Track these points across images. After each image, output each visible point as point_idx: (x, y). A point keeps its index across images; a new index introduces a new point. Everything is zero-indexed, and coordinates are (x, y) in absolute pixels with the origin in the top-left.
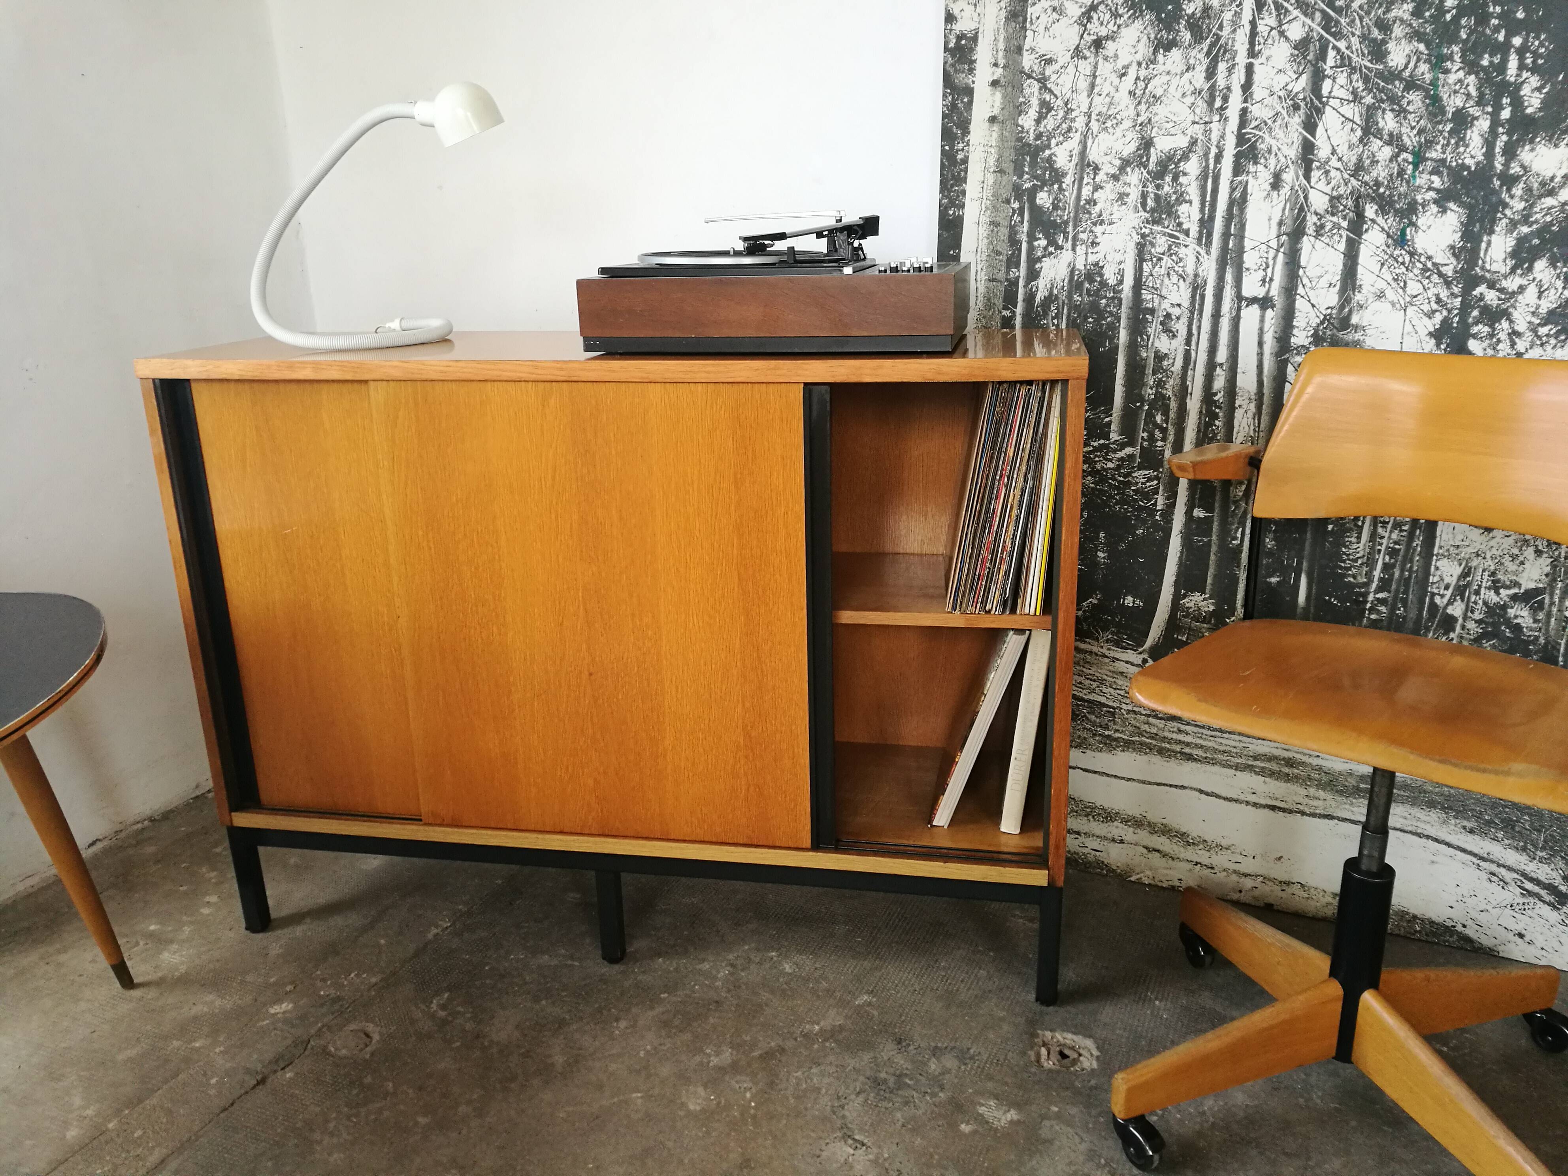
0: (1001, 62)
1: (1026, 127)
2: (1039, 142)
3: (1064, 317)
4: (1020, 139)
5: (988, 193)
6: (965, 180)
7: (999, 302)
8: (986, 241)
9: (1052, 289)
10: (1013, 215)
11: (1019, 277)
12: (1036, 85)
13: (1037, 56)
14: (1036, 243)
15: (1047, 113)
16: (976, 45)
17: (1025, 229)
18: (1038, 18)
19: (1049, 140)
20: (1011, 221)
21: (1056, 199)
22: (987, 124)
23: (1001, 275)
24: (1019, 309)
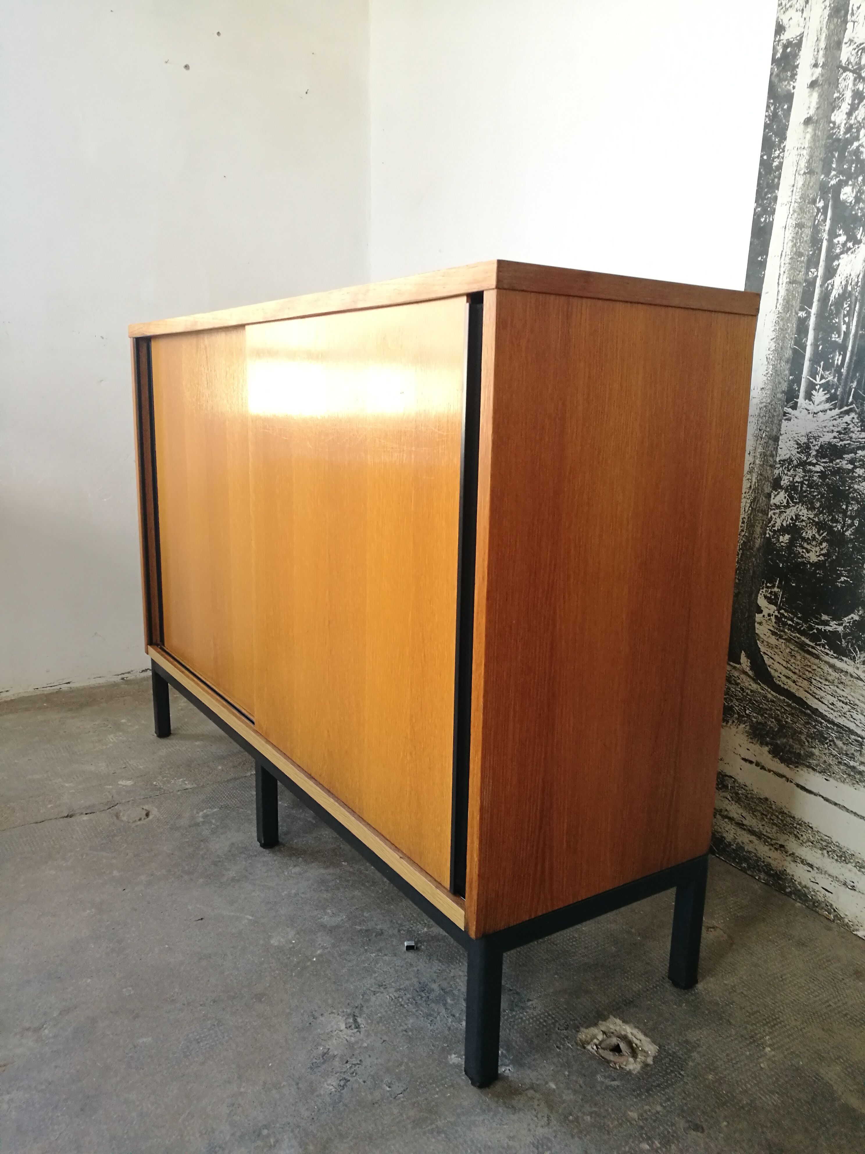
0: (821, 61)
1: (838, 122)
2: (848, 135)
3: (856, 314)
4: (830, 136)
5: (797, 196)
6: (777, 187)
7: (796, 304)
8: (790, 244)
9: (846, 286)
10: (817, 215)
11: (817, 276)
12: (851, 76)
13: (855, 46)
14: (835, 241)
15: (859, 104)
16: (800, 50)
17: (827, 228)
18: (858, 8)
19: (858, 131)
20: (815, 221)
21: (859, 191)
22: (802, 126)
23: (801, 276)
24: (814, 310)
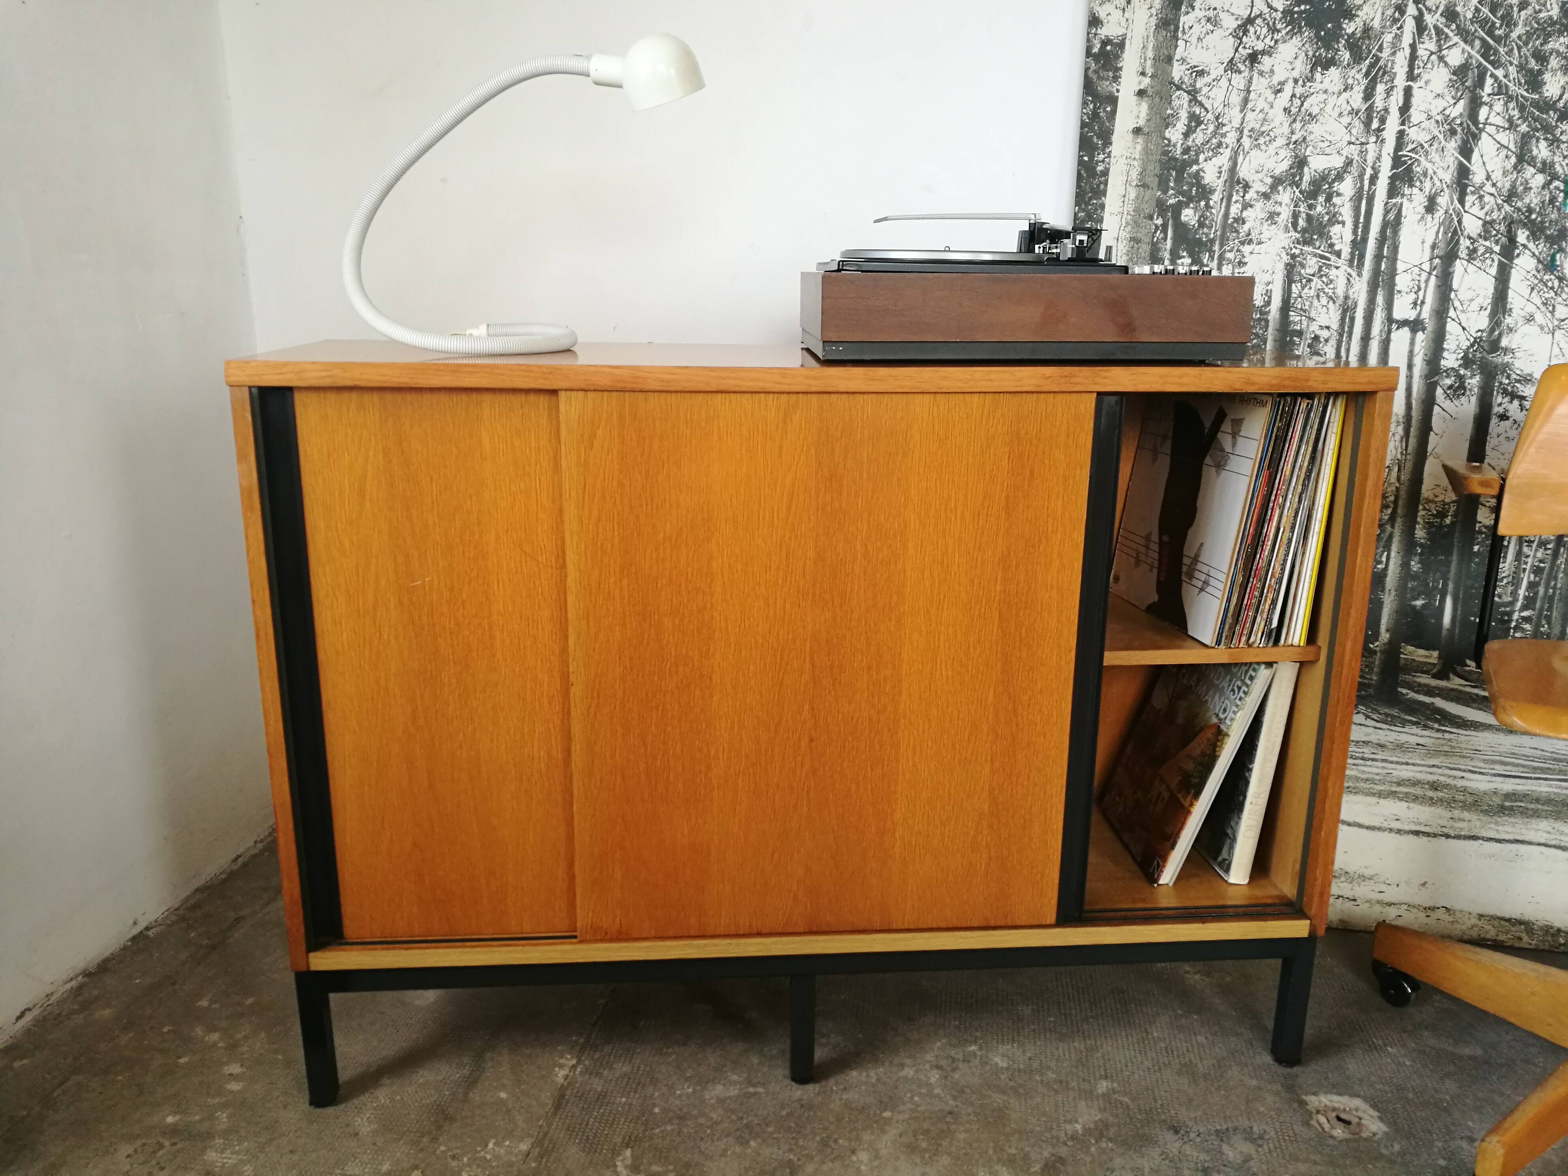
0: (1149, 71)
1: (1173, 140)
2: (1186, 157)
4: (1166, 153)
5: (1129, 209)
6: (1104, 193)
10: (1156, 232)
12: (1186, 97)
13: (1188, 67)
15: (1196, 127)
16: (1122, 52)
17: (1168, 247)
18: (1191, 28)
19: (1197, 155)
20: (1154, 237)
21: (1202, 216)
22: (1131, 136)
